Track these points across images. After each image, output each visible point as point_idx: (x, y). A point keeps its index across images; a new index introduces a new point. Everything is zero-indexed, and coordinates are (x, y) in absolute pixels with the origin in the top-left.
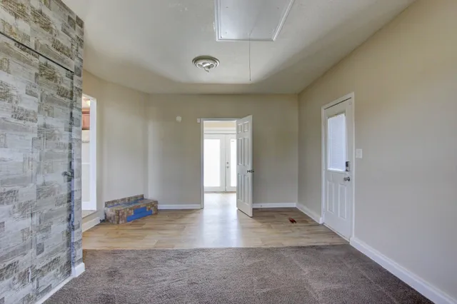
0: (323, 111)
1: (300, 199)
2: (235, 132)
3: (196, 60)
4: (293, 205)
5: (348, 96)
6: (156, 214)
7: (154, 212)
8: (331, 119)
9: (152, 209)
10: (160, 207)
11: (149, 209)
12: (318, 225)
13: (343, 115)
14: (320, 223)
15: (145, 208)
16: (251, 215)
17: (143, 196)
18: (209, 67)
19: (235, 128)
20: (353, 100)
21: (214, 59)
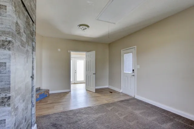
0: (122, 51)
1: (110, 84)
2: (85, 57)
3: (80, 25)
4: (107, 87)
5: (134, 47)
6: (49, 96)
7: (48, 95)
8: (125, 54)
9: (47, 94)
10: (50, 92)
11: (46, 94)
12: (120, 93)
13: (131, 53)
14: (121, 92)
15: (44, 94)
16: (95, 92)
17: (40, 88)
18: (84, 29)
19: (85, 56)
20: (136, 48)
21: (88, 26)
